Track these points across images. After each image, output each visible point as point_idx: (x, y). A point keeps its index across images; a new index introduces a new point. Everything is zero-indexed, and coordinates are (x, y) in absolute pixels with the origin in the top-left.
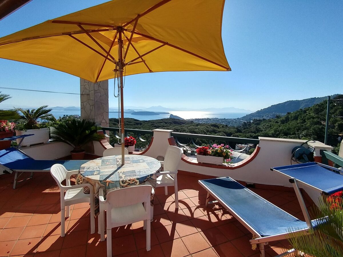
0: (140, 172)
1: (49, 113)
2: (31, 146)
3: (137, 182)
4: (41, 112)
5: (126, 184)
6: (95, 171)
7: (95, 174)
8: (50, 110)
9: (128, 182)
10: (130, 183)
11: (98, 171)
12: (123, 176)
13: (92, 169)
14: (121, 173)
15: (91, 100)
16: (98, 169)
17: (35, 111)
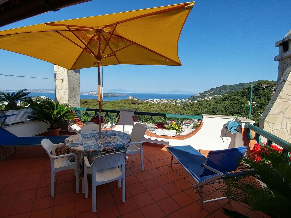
0: (115, 143)
1: (28, 96)
2: (12, 124)
3: (114, 150)
4: (21, 95)
5: (105, 152)
6: (78, 143)
7: (79, 145)
8: (28, 93)
9: (107, 151)
10: (108, 151)
11: (81, 143)
12: (102, 146)
13: (75, 142)
14: (100, 144)
15: (65, 84)
16: (81, 142)
17: (15, 94)
